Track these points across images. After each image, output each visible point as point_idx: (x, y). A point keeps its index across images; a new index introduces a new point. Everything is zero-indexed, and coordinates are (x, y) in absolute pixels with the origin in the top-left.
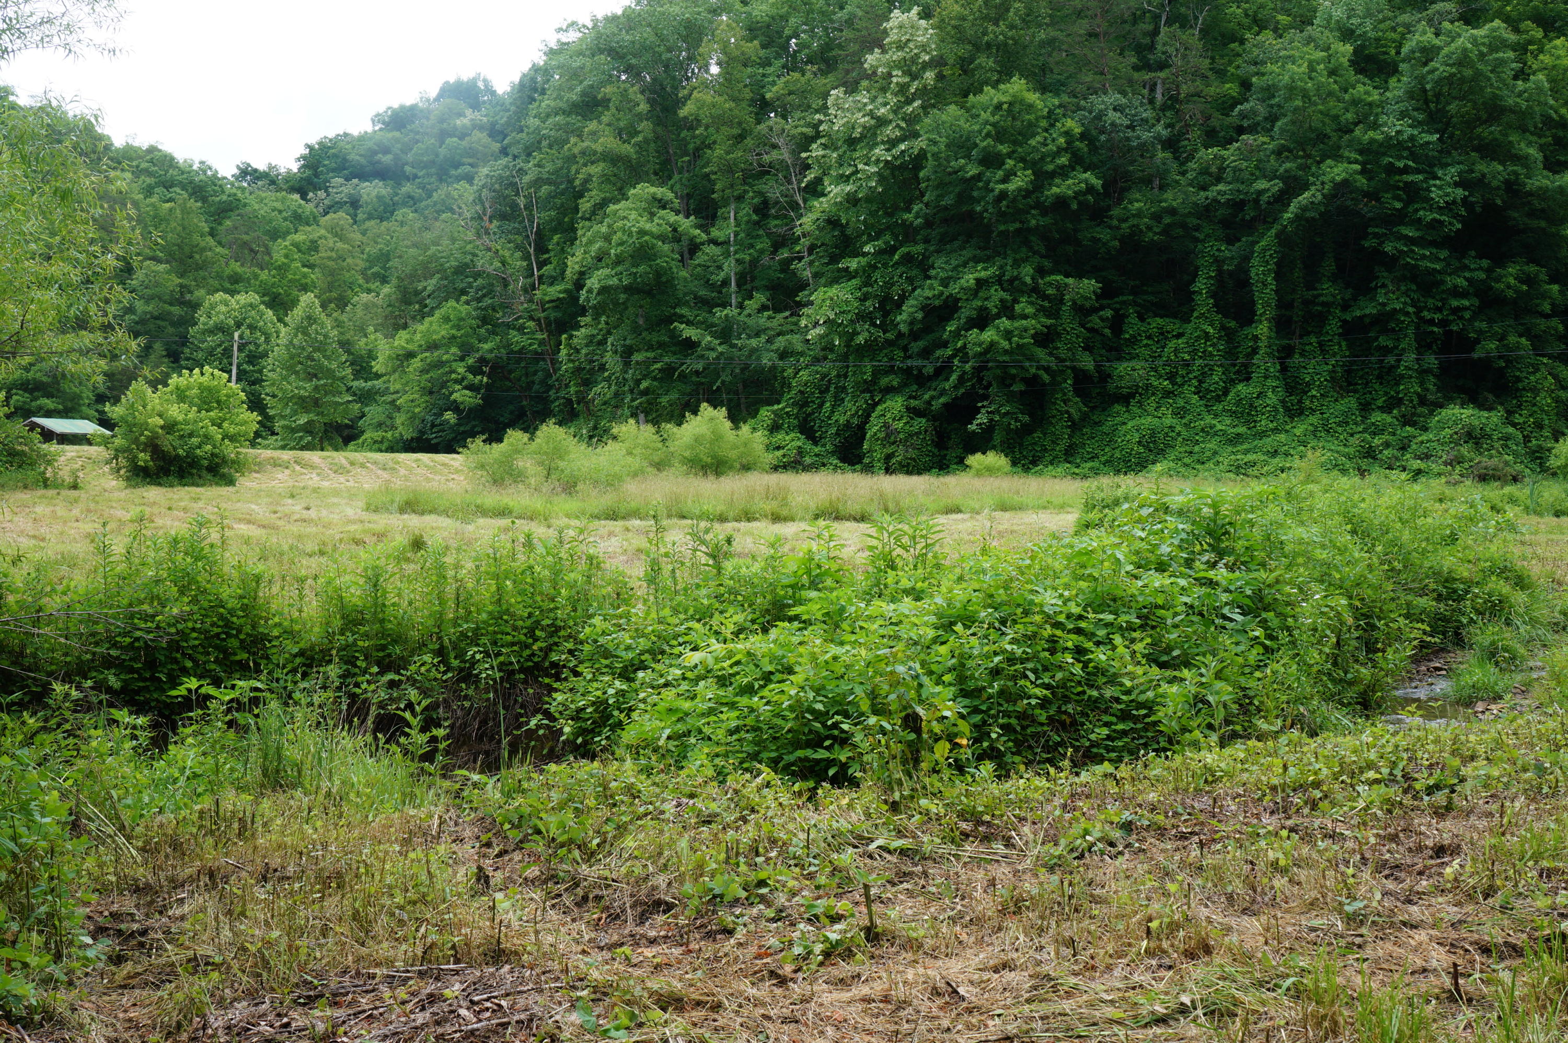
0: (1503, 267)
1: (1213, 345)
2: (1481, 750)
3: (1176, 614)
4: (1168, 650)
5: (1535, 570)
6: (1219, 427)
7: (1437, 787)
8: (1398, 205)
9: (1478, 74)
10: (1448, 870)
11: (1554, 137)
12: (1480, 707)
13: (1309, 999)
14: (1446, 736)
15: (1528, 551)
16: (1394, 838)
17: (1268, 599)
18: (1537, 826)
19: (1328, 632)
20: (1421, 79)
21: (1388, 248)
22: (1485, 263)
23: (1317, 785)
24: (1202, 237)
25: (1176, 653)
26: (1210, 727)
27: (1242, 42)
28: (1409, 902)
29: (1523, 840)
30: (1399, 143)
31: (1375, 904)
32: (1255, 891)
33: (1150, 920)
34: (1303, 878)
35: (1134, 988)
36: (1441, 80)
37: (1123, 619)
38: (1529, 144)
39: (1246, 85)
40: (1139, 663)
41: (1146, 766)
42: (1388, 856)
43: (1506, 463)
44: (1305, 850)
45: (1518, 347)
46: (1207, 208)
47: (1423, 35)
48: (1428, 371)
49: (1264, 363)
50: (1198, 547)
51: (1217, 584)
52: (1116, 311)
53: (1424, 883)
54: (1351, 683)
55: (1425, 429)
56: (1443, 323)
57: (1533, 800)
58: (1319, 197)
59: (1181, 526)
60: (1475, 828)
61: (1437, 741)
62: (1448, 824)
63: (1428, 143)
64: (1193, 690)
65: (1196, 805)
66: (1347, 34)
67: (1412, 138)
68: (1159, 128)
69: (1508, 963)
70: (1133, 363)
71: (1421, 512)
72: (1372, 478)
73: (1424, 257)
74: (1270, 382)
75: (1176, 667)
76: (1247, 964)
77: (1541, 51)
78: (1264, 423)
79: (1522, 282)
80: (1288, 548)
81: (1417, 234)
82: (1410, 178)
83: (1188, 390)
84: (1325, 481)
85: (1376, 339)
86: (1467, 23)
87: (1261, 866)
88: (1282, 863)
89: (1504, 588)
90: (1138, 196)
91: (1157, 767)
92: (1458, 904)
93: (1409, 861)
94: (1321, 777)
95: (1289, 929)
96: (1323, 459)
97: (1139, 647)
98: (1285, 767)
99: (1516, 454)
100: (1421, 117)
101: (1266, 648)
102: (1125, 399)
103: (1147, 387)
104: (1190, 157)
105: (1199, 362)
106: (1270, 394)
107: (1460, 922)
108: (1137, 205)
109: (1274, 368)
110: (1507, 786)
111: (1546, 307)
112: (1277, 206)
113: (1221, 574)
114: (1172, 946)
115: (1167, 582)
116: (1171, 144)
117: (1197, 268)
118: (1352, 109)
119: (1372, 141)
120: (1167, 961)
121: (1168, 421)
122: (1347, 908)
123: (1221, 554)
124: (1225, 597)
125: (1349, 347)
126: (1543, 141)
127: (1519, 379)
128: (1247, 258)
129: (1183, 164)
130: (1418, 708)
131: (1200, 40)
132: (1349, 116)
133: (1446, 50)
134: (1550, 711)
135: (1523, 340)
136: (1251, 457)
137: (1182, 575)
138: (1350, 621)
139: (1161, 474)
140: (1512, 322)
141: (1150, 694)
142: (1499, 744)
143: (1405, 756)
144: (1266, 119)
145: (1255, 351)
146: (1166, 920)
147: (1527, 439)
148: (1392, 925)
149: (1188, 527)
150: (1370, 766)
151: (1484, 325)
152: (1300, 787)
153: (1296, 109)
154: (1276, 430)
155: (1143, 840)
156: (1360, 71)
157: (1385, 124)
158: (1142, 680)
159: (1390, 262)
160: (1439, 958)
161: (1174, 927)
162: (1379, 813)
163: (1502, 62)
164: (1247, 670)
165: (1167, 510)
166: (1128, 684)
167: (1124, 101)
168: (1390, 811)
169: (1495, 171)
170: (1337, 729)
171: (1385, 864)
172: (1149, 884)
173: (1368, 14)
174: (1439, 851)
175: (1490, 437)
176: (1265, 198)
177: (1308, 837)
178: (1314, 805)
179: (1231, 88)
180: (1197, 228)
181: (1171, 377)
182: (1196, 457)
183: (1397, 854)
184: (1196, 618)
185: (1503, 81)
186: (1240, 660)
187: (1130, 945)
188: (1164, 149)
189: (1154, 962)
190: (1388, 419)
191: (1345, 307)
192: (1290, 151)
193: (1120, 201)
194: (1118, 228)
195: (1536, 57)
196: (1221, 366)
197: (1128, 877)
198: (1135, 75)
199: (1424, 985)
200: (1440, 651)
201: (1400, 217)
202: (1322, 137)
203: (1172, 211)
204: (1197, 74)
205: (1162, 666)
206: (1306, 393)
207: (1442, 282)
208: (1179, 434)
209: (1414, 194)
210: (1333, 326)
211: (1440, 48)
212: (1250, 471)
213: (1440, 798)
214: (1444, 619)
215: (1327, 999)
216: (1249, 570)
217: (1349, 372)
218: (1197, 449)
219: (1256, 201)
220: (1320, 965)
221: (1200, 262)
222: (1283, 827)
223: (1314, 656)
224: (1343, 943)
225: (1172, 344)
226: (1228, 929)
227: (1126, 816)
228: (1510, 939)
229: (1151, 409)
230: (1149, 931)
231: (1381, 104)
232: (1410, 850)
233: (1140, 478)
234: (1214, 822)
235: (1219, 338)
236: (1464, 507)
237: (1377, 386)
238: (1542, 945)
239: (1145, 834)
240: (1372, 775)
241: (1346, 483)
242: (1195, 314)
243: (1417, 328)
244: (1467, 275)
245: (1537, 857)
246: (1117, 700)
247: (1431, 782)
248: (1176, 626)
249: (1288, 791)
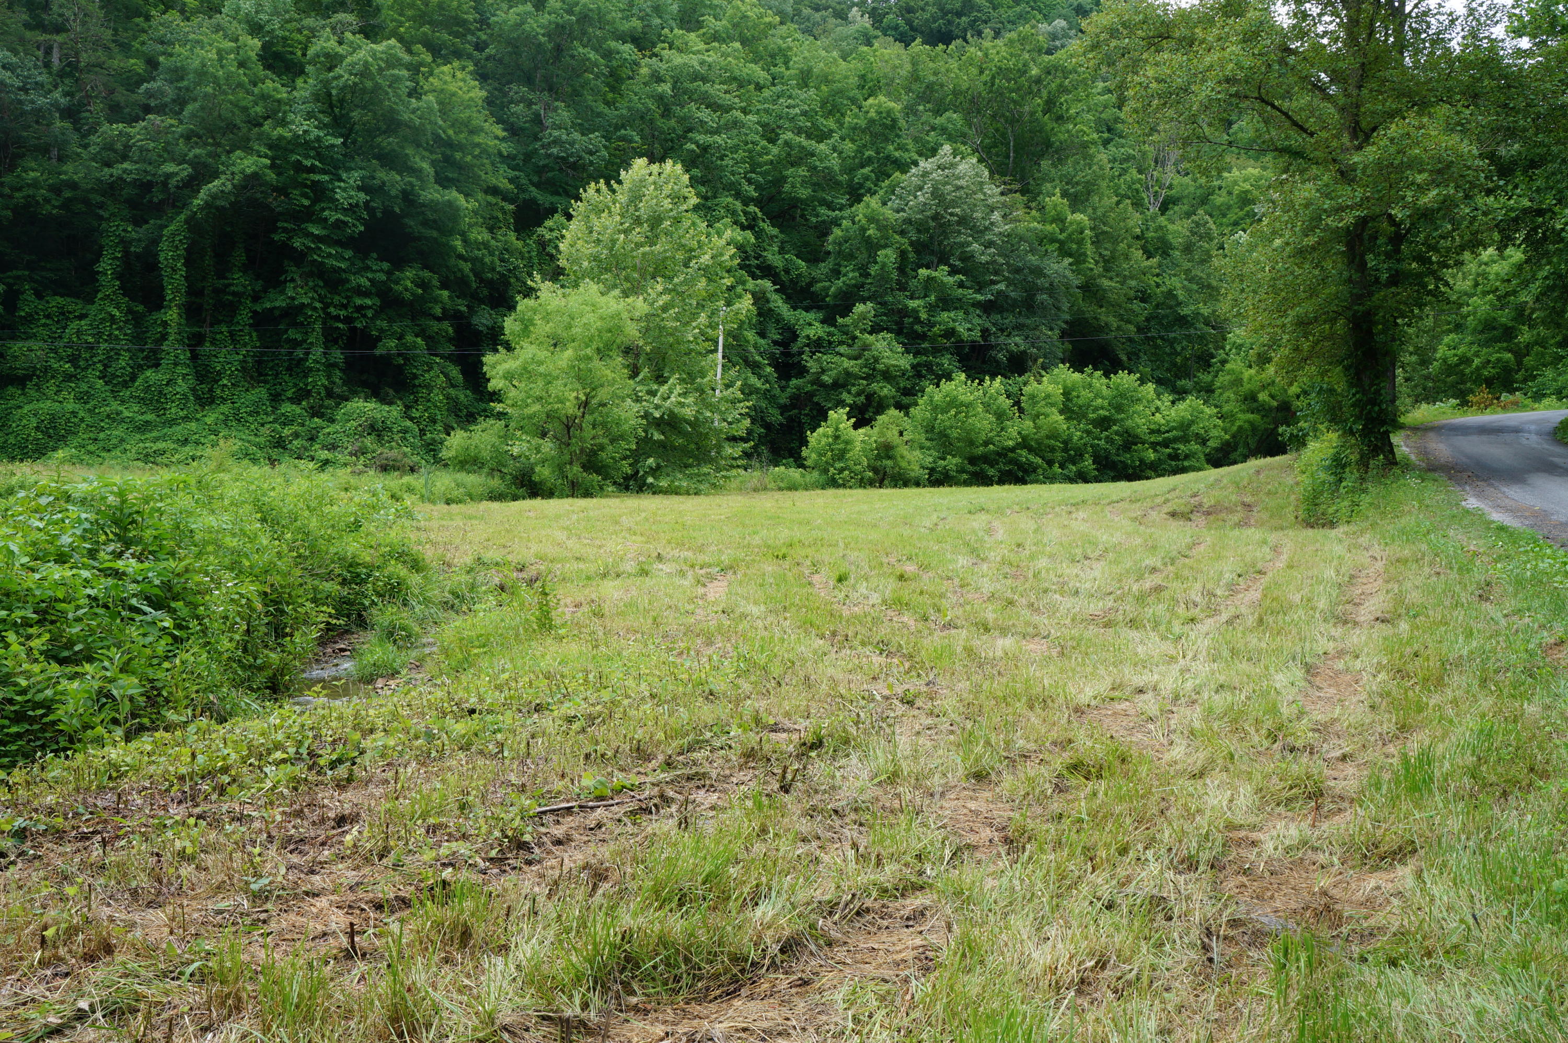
0: (401, 270)
1: (119, 329)
2: (379, 722)
3: (78, 607)
4: (70, 644)
5: (429, 554)
6: (126, 414)
7: (340, 761)
8: (306, 202)
9: (377, 87)
10: (348, 838)
11: (443, 154)
12: (380, 683)
13: (214, 980)
14: (348, 712)
15: (423, 536)
16: (299, 814)
17: (177, 588)
18: (426, 788)
19: (238, 619)
20: (326, 84)
21: (297, 243)
22: (386, 266)
23: (225, 770)
24: (106, 215)
25: (77, 648)
26: (115, 721)
27: (148, 18)
28: (312, 872)
29: (414, 802)
30: (306, 142)
31: (280, 879)
32: (160, 883)
33: (45, 928)
34: (210, 863)
35: (24, 1004)
36: (345, 86)
37: (17, 615)
38: (423, 158)
39: (152, 63)
40: (36, 661)
41: (43, 768)
42: (293, 831)
43: (405, 455)
44: (213, 835)
45: (415, 346)
46: (112, 186)
47: (326, 42)
48: (334, 365)
49: (173, 349)
50: (103, 538)
51: (124, 574)
52: (9, 286)
53: (326, 853)
54: (260, 669)
55: (332, 421)
56: (348, 320)
57: (423, 764)
58: (229, 186)
59: (84, 516)
60: (372, 795)
61: (340, 718)
62: (349, 795)
63: (333, 146)
64: (96, 685)
65: (99, 803)
66: (256, 29)
67: (318, 139)
68: (57, 95)
69: (397, 915)
70: (30, 343)
71: (327, 500)
72: (282, 468)
73: (330, 255)
74: (179, 370)
75: (78, 663)
76: (151, 957)
77: (431, 74)
78: (174, 411)
79: (417, 286)
80: (198, 537)
81: (324, 232)
82: (317, 177)
83: (92, 375)
84: (236, 470)
85: (286, 331)
86: (367, 37)
87: (167, 856)
88: (189, 851)
89: (401, 571)
90: (33, 164)
91: (56, 768)
92: (357, 868)
93: (313, 834)
94: (229, 762)
95: (195, 915)
96: (235, 448)
97: (36, 643)
98: (194, 756)
99: (413, 447)
100: (326, 120)
101: (175, 638)
102: (21, 381)
103: (46, 369)
104: (93, 130)
105: (104, 346)
106: (180, 381)
107: (357, 884)
108: (32, 174)
109: (184, 356)
110: (401, 753)
111: (438, 311)
112: (186, 191)
113: (129, 564)
114: (70, 951)
115: (69, 573)
116: (71, 113)
117: (102, 247)
118: (261, 103)
119: (281, 138)
120: (63, 969)
121: (70, 406)
122: (253, 886)
123: (128, 543)
124: (133, 588)
125: (260, 338)
126: (434, 157)
127: (415, 377)
128: (155, 242)
129: (84, 136)
130: (323, 688)
131: (101, 8)
132: (258, 109)
133: (349, 60)
134: (439, 682)
135: (419, 340)
136: (161, 445)
137: (85, 567)
138: (259, 606)
139: (63, 462)
140: (409, 323)
141: (49, 693)
142: (395, 716)
143: (311, 734)
144: (174, 101)
145: (164, 337)
146: (64, 926)
147: (422, 432)
148: (296, 896)
149: (92, 516)
150: (278, 746)
151: (385, 324)
152: (208, 774)
153: (206, 95)
154: (186, 419)
155: (41, 845)
156: (268, 67)
157: (293, 122)
158: (39, 678)
159: (299, 257)
160: (338, 920)
161: (72, 931)
162: (286, 791)
163: (397, 79)
164: (155, 661)
165: (68, 498)
166: (24, 683)
167: (14, 60)
168: (295, 789)
169: (393, 180)
170: (247, 714)
171: (290, 839)
172: (45, 892)
173: (276, 12)
174: (341, 821)
175: (390, 430)
176: (173, 182)
177: (216, 823)
178: (222, 790)
179: (136, 65)
180: (101, 206)
181: (73, 360)
182: (101, 444)
183: (303, 828)
184: (100, 611)
185: (399, 97)
186: (148, 651)
187: (21, 958)
188: (62, 118)
189: (49, 972)
190: (298, 410)
191: (256, 298)
192: (200, 137)
193: (12, 168)
194: (11, 197)
195: (426, 79)
196: (128, 350)
197: (20, 888)
198: (28, 34)
199: (323, 948)
200: (345, 632)
201: (307, 215)
202: (231, 127)
203: (73, 186)
204: (97, 43)
205: (62, 662)
206: (217, 381)
207: (347, 281)
208: (82, 420)
209: (320, 193)
210: (244, 316)
211: (342, 58)
212: (159, 459)
213: (342, 771)
214: (349, 603)
215: (231, 978)
216: (157, 559)
217: (259, 362)
218: (102, 436)
219: (165, 184)
220: (225, 945)
221: (104, 241)
222: (191, 816)
223: (225, 644)
224: (248, 921)
225: (74, 325)
226: (133, 925)
227: (19, 822)
228: (401, 894)
229: (50, 392)
230: (43, 941)
231: (290, 102)
232: (314, 823)
233: (38, 466)
234: (118, 819)
235: (126, 322)
236: (367, 496)
237: (286, 378)
238: (426, 893)
239: (41, 839)
240: (279, 755)
241: (256, 472)
242: (100, 295)
243: (324, 323)
244: (370, 275)
245: (424, 816)
246: (11, 701)
247: (334, 757)
248: (78, 620)
249: (197, 779)
